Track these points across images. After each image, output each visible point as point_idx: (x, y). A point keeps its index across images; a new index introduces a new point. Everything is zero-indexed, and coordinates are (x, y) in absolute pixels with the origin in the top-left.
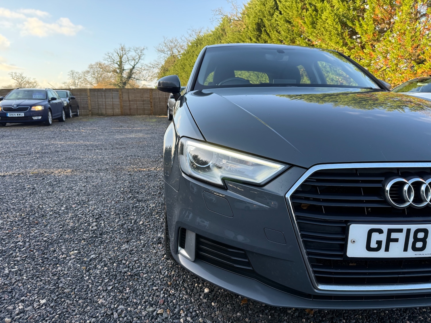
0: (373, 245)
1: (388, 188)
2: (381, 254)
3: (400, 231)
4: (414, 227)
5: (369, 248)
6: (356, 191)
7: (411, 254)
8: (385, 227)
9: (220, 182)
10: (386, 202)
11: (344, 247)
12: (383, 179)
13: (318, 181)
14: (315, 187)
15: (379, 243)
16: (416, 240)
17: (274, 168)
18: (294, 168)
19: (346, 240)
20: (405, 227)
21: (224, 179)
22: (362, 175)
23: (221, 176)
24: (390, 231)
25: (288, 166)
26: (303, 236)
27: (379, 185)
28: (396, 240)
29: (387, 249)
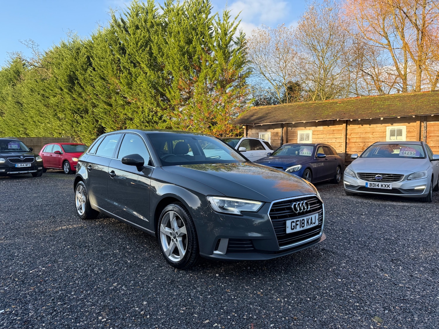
0: (293, 228)
1: (293, 207)
2: (295, 231)
3: (298, 221)
4: (301, 219)
5: (292, 229)
6: (283, 209)
7: (302, 229)
8: (295, 220)
9: (239, 214)
10: (293, 211)
11: (285, 230)
12: (290, 204)
13: (274, 207)
14: (273, 209)
15: (294, 226)
16: (302, 223)
17: (259, 204)
18: (266, 203)
19: (285, 227)
20: (299, 219)
21: (241, 212)
22: (284, 203)
23: (239, 211)
24: (296, 221)
25: (264, 203)
26: (275, 228)
27: (289, 206)
28: (298, 225)
29: (296, 229)
